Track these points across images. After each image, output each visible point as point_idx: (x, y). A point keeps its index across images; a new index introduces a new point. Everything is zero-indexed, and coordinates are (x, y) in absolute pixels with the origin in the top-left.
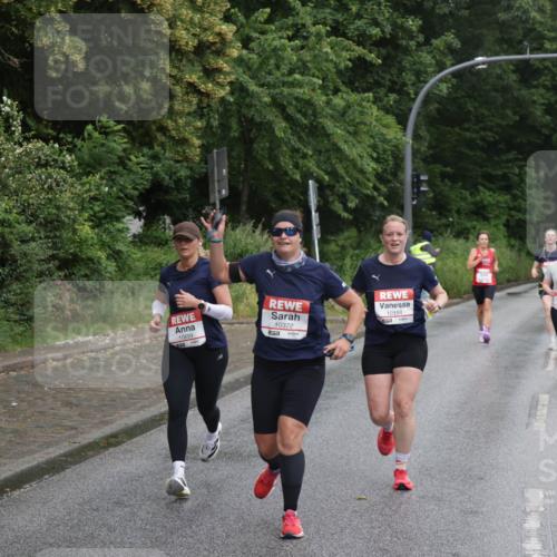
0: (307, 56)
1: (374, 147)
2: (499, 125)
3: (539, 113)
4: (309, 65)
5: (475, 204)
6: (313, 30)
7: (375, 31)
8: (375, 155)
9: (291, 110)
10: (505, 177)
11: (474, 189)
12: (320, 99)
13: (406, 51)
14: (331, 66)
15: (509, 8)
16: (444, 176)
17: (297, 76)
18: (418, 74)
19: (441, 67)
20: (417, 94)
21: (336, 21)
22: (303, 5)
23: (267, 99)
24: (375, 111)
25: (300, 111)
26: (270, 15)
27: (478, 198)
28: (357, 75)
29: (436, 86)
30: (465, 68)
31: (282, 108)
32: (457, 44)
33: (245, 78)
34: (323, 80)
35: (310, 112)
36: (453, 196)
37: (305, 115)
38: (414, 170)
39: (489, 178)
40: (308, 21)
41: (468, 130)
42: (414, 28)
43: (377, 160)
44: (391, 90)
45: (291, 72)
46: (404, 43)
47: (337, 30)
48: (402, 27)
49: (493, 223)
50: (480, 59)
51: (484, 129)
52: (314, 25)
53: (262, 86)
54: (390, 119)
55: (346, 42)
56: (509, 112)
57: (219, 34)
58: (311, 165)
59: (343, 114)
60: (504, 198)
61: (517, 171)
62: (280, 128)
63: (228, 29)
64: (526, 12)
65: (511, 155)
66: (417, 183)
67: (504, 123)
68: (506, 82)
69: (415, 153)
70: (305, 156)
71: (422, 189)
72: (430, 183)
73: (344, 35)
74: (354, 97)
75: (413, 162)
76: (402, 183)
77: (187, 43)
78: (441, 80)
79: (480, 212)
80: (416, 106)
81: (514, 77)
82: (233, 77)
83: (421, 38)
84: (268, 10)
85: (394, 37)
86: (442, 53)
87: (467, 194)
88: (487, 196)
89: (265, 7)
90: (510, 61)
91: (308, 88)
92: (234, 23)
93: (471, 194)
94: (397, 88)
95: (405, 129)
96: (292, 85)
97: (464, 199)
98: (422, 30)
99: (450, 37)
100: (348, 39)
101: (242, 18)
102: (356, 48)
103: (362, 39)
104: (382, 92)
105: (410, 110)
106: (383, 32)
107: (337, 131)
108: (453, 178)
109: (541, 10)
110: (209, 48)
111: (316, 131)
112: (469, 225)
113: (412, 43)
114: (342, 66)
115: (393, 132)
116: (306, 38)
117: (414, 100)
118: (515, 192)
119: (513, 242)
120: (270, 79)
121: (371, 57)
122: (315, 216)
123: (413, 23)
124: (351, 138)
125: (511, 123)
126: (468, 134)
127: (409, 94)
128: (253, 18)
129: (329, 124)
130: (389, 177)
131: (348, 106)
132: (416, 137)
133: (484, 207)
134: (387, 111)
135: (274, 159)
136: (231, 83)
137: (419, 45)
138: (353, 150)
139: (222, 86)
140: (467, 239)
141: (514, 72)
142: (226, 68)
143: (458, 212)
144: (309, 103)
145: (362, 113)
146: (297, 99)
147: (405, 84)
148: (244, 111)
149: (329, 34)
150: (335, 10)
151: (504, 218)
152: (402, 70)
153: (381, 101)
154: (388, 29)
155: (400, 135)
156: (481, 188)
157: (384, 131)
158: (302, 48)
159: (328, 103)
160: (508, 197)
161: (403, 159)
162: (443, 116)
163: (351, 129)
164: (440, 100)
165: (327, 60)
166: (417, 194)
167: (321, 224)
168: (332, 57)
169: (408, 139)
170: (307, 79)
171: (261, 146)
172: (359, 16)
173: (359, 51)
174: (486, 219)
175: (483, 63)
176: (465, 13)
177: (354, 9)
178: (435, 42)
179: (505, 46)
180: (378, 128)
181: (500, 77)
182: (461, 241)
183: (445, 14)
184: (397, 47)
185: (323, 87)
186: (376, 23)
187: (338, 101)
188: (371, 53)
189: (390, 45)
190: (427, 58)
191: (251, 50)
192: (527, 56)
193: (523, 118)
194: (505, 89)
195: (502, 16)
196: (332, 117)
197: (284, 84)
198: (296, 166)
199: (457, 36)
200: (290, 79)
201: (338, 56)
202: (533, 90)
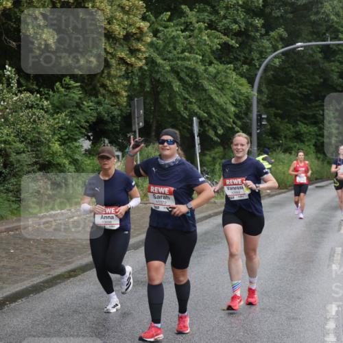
0: (193, 41)
1: (234, 98)
2: (310, 85)
3: (335, 77)
4: (195, 47)
5: (296, 132)
6: (197, 25)
7: (235, 27)
8: (234, 102)
9: (182, 75)
10: (314, 116)
11: (295, 124)
12: (201, 68)
13: (254, 39)
14: (207, 48)
15: (317, 13)
16: (276, 115)
17: (187, 54)
18: (261, 53)
19: (275, 49)
20: (260, 65)
21: (211, 20)
22: (191, 11)
23: (168, 68)
24: (234, 75)
25: (188, 76)
26: (170, 16)
27: (298, 129)
28: (224, 54)
29: (272, 60)
30: (290, 50)
31: (177, 74)
32: (285, 35)
33: (155, 55)
34: (203, 56)
35: (194, 76)
36: (282, 128)
37: (191, 78)
38: (258, 112)
39: (305, 117)
40: (194, 20)
41: (291, 87)
42: (259, 25)
43: (235, 106)
44: (244, 63)
45: (183, 51)
46: (253, 34)
47: (211, 26)
48: (251, 24)
49: (307, 144)
50: (299, 44)
51: (302, 87)
52: (197, 23)
53: (165, 60)
54: (244, 81)
55: (217, 33)
56: (317, 77)
57: (139, 28)
58: (195, 108)
59: (215, 77)
60: (313, 129)
61: (321, 112)
62: (176, 86)
63: (144, 25)
64: (328, 15)
65: (318, 103)
66: (260, 119)
67: (314, 83)
68: (315, 58)
69: (259, 101)
70: (191, 103)
71: (263, 123)
72: (268, 119)
73: (216, 29)
74: (221, 67)
75: (258, 107)
76: (251, 120)
77: (119, 33)
78: (275, 57)
79: (299, 137)
80: (260, 73)
81: (320, 55)
82: (147, 55)
83: (263, 31)
84: (169, 13)
85: (246, 30)
86: (277, 40)
87: (291, 126)
88: (303, 128)
89: (167, 11)
90: (318, 46)
91: (194, 61)
92: (148, 21)
93: (293, 126)
94: (248, 61)
95: (253, 87)
96: (184, 59)
97: (289, 129)
98: (264, 26)
99: (281, 31)
100: (218, 31)
101: (153, 18)
102: (223, 37)
103: (226, 32)
104: (239, 64)
105: (256, 75)
106: (240, 27)
107: (211, 88)
108: (282, 117)
109: (337, 15)
110: (132, 36)
111: (198, 87)
112: (292, 145)
113: (258, 34)
114: (215, 48)
115: (245, 89)
116: (192, 31)
117: (258, 69)
118: (321, 125)
119: (319, 155)
120: (170, 56)
121: (233, 42)
122: (197, 140)
123: (258, 22)
124: (220, 92)
125: (318, 83)
126: (291, 90)
127: (255, 65)
128: (160, 18)
129: (206, 84)
130: (243, 116)
131: (218, 73)
132: (260, 91)
133: (301, 134)
134: (242, 75)
135: (172, 105)
136: (146, 58)
137: (262, 35)
138: (220, 99)
139: (140, 59)
140: (290, 153)
141: (320, 52)
142: (143, 49)
143: (285, 137)
144: (194, 70)
145: (226, 77)
146: (186, 68)
147: (253, 59)
148: (154, 75)
149: (206, 28)
150: (211, 13)
151: (314, 141)
152: (251, 51)
153: (238, 69)
154: (243, 25)
155: (249, 90)
156: (299, 123)
157: (240, 88)
158: (190, 36)
159: (206, 70)
160: (316, 129)
161: (251, 105)
162: (276, 79)
163: (220, 86)
164: (275, 69)
165: (205, 44)
166: (260, 126)
167: (201, 144)
168: (208, 42)
169: (255, 93)
170: (193, 55)
171: (164, 97)
172: (225, 17)
173: (225, 38)
174: (303, 142)
175: (301, 47)
176: (290, 16)
177: (222, 13)
178: (272, 34)
179: (315, 36)
180: (236, 86)
181: (311, 55)
182: (287, 154)
183: (278, 17)
184: (248, 36)
185: (202, 61)
186: (235, 22)
187: (212, 69)
188: (232, 40)
189: (244, 35)
190: (266, 43)
191: (159, 38)
192: (329, 42)
193: (325, 80)
194: (315, 63)
195: (313, 18)
196: (208, 79)
197: (178, 59)
198: (186, 108)
199: (286, 30)
200: (183, 56)
201: (212, 42)
202: (332, 63)
